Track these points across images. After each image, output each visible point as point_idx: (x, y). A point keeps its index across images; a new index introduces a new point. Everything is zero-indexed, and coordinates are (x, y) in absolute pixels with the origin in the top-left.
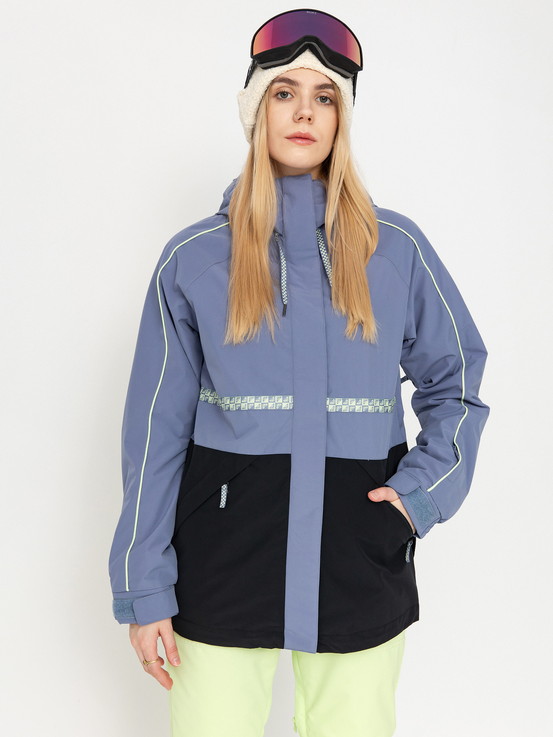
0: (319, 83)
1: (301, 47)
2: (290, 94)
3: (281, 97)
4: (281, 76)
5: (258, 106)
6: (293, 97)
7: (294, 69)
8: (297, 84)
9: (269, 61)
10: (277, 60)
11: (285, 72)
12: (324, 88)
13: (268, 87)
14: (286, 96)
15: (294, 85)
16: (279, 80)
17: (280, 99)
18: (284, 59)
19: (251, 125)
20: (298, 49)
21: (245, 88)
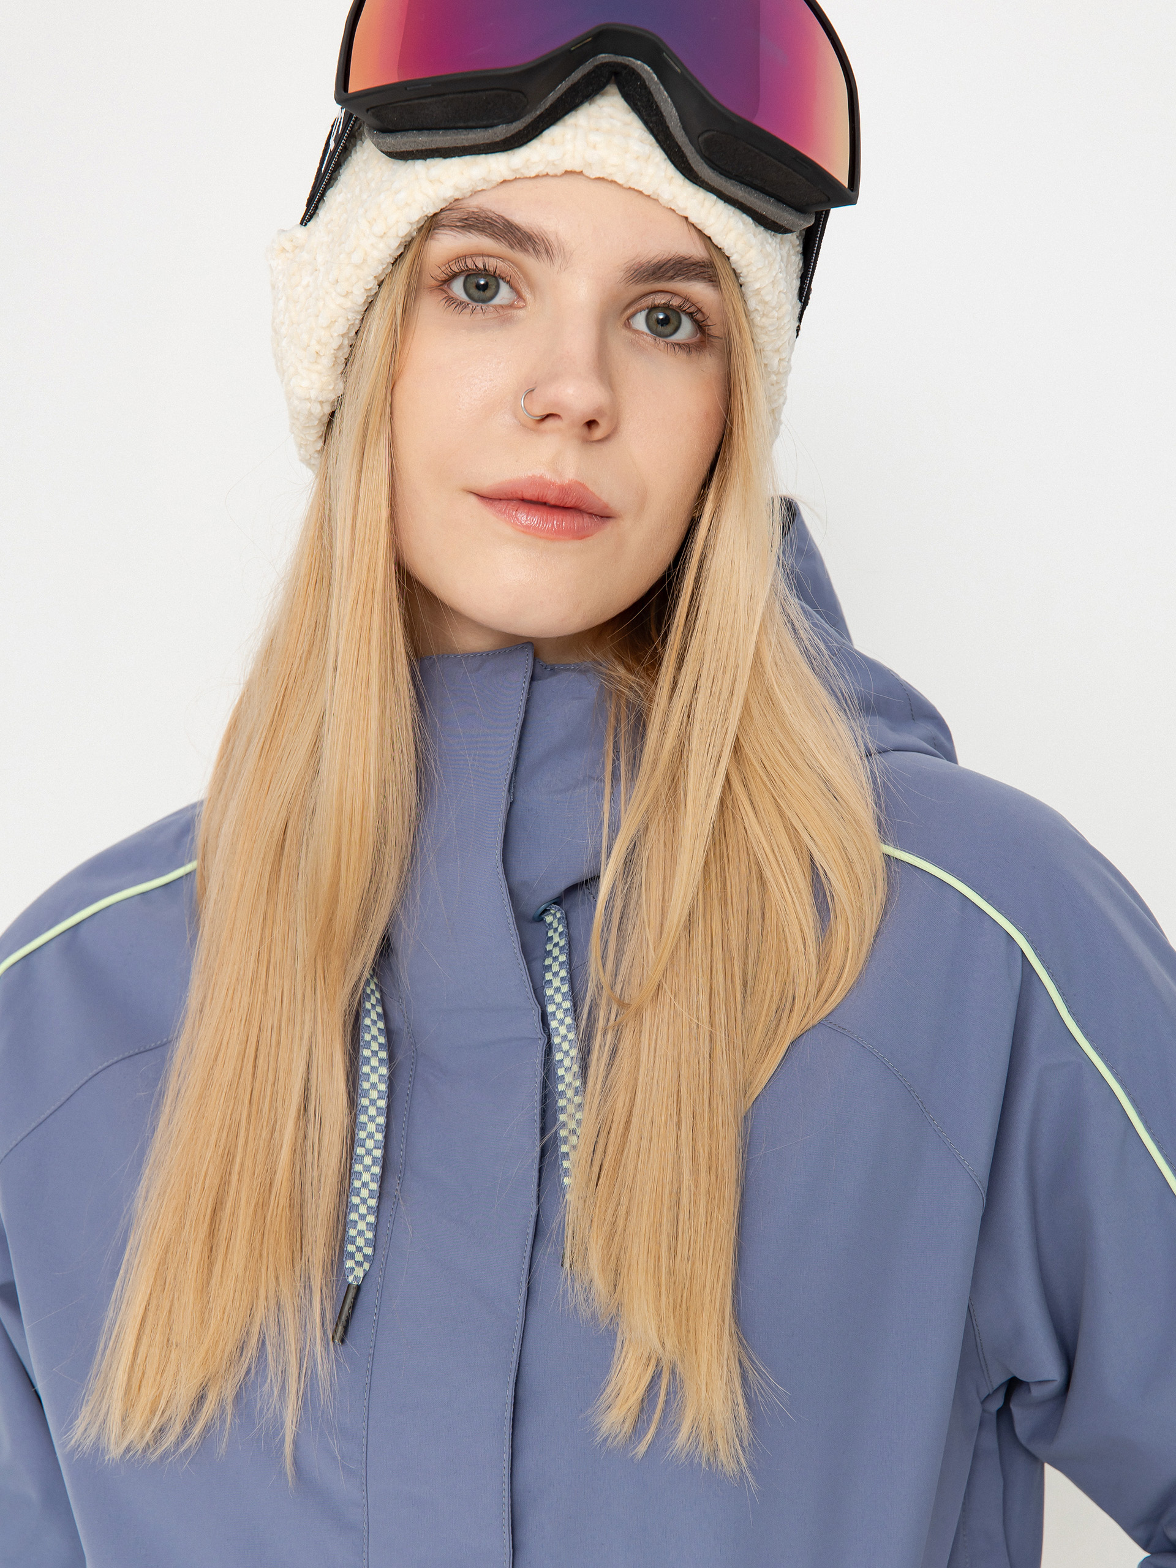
0: (652, 255)
1: (576, 76)
2: (508, 282)
3: (463, 296)
4: (473, 204)
5: (358, 322)
6: (522, 304)
7: (537, 176)
8: (547, 251)
9: (420, 129)
10: (457, 128)
11: (494, 183)
12: (672, 278)
13: (407, 246)
14: (488, 293)
15: (531, 250)
16: (461, 220)
17: (462, 303)
18: (492, 126)
19: (321, 403)
20: (562, 87)
21: (305, 221)
